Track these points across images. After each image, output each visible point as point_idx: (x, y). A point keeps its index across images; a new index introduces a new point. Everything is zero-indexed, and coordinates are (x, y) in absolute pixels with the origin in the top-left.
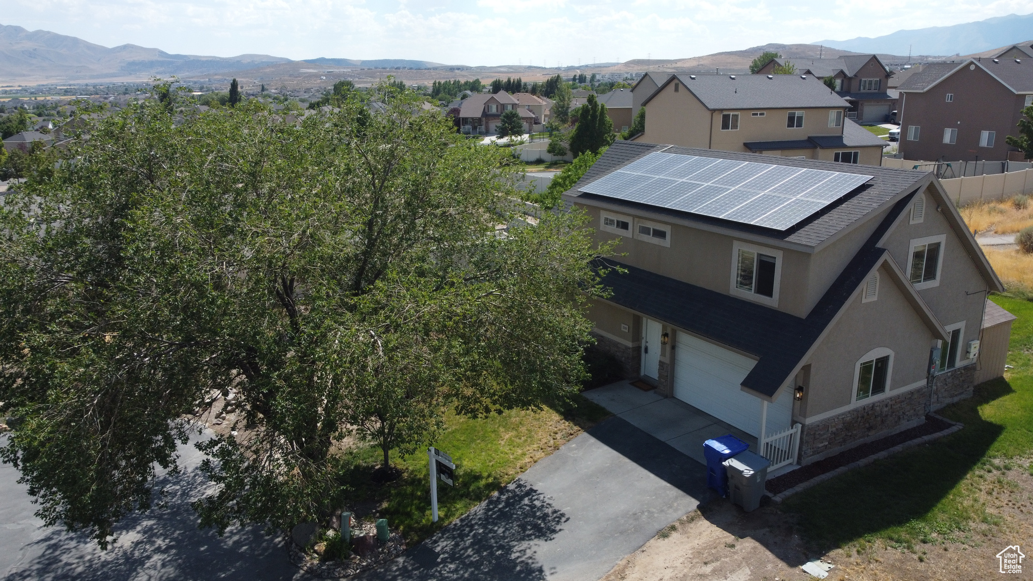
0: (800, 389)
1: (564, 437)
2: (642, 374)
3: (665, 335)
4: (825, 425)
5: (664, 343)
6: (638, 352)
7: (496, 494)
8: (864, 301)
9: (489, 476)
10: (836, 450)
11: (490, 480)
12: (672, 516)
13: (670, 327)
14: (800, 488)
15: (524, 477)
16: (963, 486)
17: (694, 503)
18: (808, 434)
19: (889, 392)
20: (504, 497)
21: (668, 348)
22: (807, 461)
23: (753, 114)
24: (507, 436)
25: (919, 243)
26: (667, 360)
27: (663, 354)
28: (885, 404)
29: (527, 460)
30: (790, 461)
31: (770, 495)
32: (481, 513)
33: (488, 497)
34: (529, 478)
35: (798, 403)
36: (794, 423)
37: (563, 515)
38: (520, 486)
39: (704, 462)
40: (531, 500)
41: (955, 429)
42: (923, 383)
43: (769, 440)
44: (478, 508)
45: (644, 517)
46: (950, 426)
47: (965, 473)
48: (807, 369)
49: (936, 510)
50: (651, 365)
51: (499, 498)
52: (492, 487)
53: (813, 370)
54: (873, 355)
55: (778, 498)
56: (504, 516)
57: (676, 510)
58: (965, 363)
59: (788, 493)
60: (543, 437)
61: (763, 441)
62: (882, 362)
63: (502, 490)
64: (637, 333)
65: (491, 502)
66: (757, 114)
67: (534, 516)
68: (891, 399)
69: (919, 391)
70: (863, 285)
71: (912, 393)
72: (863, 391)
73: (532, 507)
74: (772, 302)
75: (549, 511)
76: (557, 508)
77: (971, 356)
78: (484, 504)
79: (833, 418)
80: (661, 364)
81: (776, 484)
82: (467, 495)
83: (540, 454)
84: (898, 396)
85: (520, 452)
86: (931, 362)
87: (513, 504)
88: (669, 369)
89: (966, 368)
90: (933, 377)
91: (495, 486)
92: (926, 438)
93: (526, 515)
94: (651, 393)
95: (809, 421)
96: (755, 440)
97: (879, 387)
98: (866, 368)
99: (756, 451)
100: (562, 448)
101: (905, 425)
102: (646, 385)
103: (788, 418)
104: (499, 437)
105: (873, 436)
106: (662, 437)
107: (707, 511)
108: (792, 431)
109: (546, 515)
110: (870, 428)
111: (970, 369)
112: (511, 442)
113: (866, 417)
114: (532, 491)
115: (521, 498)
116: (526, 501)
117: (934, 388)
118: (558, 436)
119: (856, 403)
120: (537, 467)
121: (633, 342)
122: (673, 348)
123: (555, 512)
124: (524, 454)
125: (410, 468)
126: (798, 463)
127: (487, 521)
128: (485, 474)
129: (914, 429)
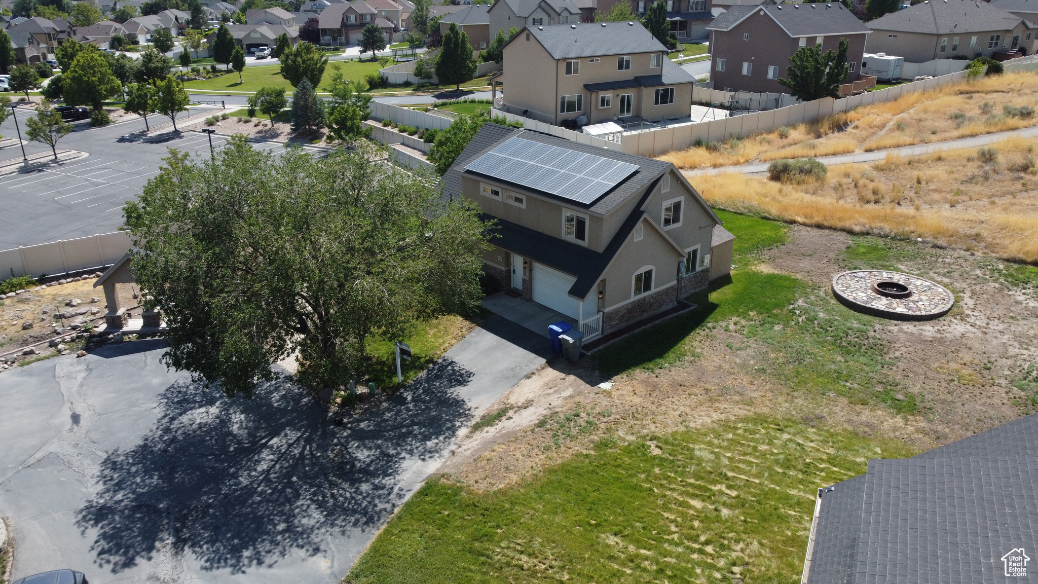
0: (601, 293)
1: (467, 330)
2: (512, 286)
3: (525, 263)
4: (616, 312)
5: (525, 268)
6: (509, 273)
7: (431, 365)
8: (635, 241)
9: (426, 356)
10: (623, 325)
11: (427, 358)
12: (532, 368)
13: (528, 260)
14: (601, 347)
15: (446, 355)
16: (687, 340)
17: (544, 361)
18: (607, 318)
19: (653, 290)
20: (436, 367)
21: (528, 271)
22: (607, 332)
23: (591, 61)
24: (432, 332)
25: (668, 203)
26: (527, 278)
27: (525, 274)
28: (651, 297)
29: (447, 345)
30: (597, 333)
31: (585, 352)
32: (424, 376)
33: (428, 368)
34: (450, 355)
35: (600, 300)
36: (599, 311)
37: (471, 373)
38: (444, 360)
39: (549, 337)
40: (453, 367)
41: (692, 308)
42: (675, 282)
43: (585, 322)
44: (423, 374)
45: (517, 370)
46: (691, 306)
47: (690, 332)
48: (604, 281)
49: (670, 352)
50: (517, 281)
51: (433, 368)
52: (428, 362)
53: (607, 282)
54: (643, 270)
55: (589, 354)
56: (438, 377)
57: (535, 364)
58: (702, 268)
59: (595, 350)
60: (454, 330)
61: (581, 323)
62: (649, 273)
63: (435, 363)
64: (508, 262)
65: (429, 370)
66: (593, 61)
67: (455, 375)
68: (655, 294)
69: (672, 287)
70: (634, 231)
71: (668, 289)
72: (638, 290)
73: (454, 370)
74: (585, 244)
75: (463, 372)
76: (467, 370)
77: (705, 264)
78: (425, 371)
79: (620, 308)
80: (524, 280)
81: (588, 347)
82: (415, 368)
83: (454, 341)
84: (659, 292)
85: (442, 341)
86: (679, 270)
87: (442, 370)
88: (528, 283)
89: (702, 271)
90: (682, 278)
91: (431, 361)
92: (674, 315)
93: (450, 375)
94: (518, 299)
95: (607, 310)
96: (576, 322)
97: (647, 287)
98: (638, 278)
99: (577, 328)
100: (467, 336)
101: (665, 308)
102: (515, 293)
103: (596, 309)
104: (427, 333)
105: (645, 315)
106: (526, 325)
107: (551, 363)
108: (598, 316)
109: (462, 374)
110: (643, 312)
111: (706, 271)
112: (435, 335)
113: (640, 306)
114: (452, 362)
115: (447, 366)
116: (450, 368)
117: (683, 284)
118: (464, 330)
119: (634, 298)
120: (454, 348)
121: (505, 266)
122: (531, 270)
123: (467, 372)
124: (444, 342)
125: (376, 355)
126: (602, 334)
127: (428, 380)
128: (424, 355)
129: (670, 310)
